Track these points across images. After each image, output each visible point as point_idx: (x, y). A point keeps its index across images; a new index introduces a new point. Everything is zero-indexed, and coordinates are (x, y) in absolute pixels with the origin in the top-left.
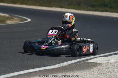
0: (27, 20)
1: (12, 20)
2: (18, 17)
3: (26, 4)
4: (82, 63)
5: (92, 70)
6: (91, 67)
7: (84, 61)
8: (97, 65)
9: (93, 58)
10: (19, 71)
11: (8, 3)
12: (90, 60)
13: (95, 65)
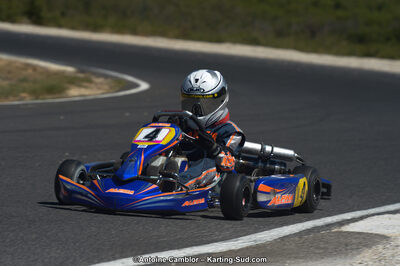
0: (136, 86)
1: (86, 87)
2: (106, 77)
3: (134, 32)
4: (323, 235)
5: (359, 258)
6: (354, 247)
7: (329, 226)
8: (375, 243)
9: (362, 218)
10: (109, 260)
11: (73, 28)
12: (352, 225)
13: (369, 240)
